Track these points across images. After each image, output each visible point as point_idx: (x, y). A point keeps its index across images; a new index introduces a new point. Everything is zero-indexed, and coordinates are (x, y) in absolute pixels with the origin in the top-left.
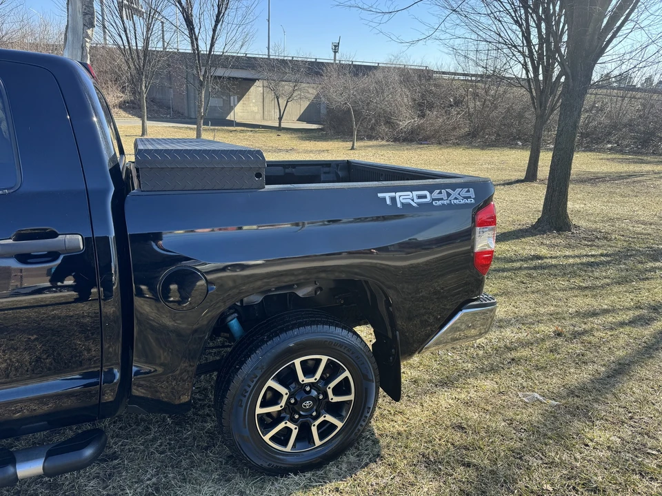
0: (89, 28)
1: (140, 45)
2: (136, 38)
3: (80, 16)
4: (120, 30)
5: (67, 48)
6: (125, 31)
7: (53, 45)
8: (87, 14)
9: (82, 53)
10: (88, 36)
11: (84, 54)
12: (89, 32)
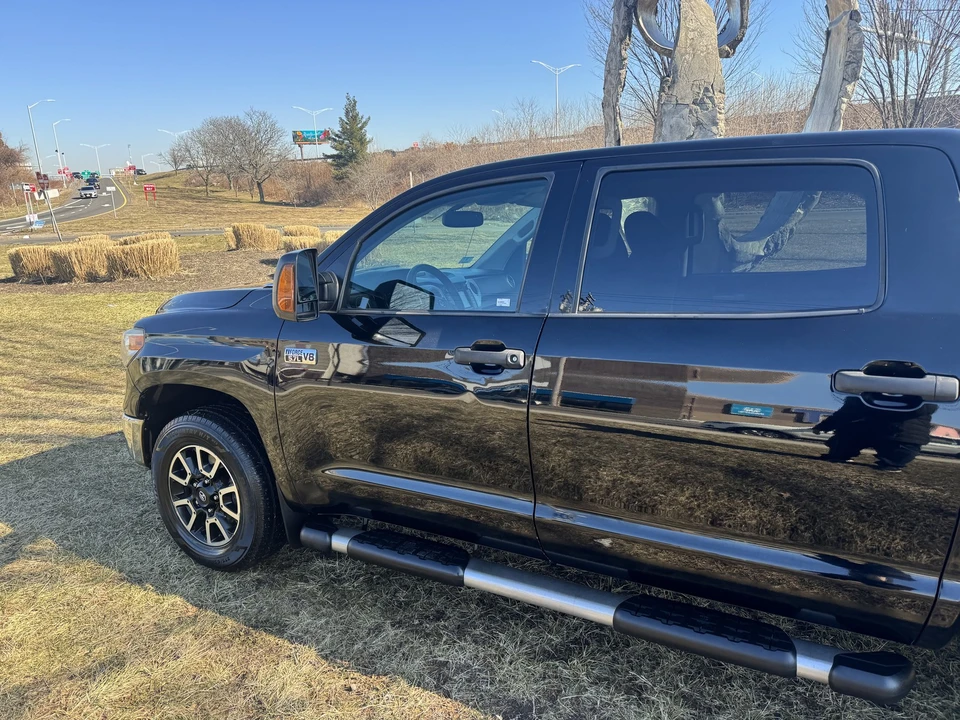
0: (850, 83)
1: (912, 93)
2: (906, 84)
3: (839, 68)
4: (882, 76)
5: (812, 115)
6: (890, 76)
7: (776, 115)
8: (850, 63)
9: (833, 120)
10: (846, 94)
11: (836, 120)
12: (849, 88)
